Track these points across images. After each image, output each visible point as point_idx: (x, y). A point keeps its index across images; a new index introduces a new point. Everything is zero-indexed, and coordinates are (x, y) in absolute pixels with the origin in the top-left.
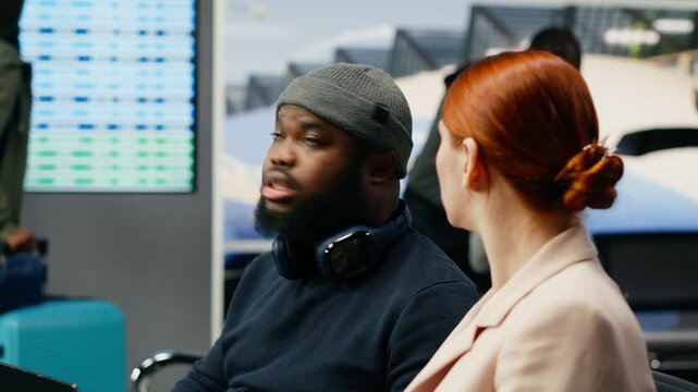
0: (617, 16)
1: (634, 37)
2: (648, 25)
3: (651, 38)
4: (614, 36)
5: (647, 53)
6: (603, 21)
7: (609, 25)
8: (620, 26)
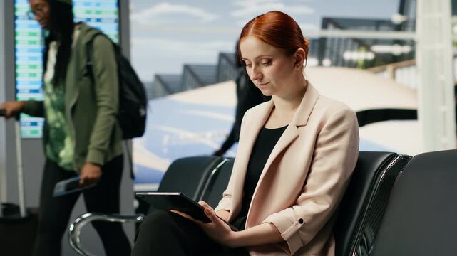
0: (350, 43)
1: (360, 56)
2: (368, 49)
3: (370, 56)
4: (348, 56)
5: (368, 65)
6: (342, 46)
7: (345, 49)
8: (352, 49)
